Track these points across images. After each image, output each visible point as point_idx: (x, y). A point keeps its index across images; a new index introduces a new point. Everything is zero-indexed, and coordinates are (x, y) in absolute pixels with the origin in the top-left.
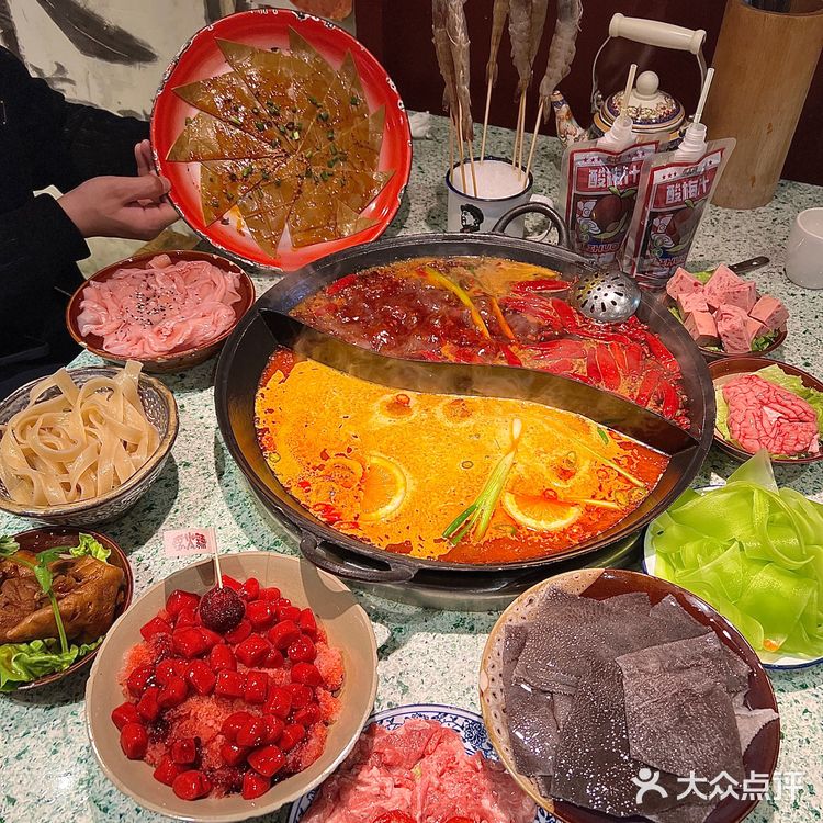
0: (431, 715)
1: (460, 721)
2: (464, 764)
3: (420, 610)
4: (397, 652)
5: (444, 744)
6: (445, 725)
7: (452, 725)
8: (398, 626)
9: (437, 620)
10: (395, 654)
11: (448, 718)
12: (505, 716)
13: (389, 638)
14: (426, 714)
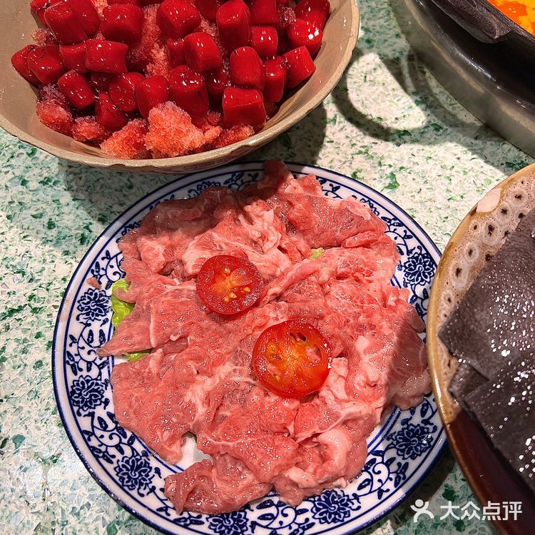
0: (383, 213)
1: (412, 243)
2: (378, 288)
3: (478, 124)
4: (416, 147)
5: (372, 253)
6: (392, 236)
7: (400, 241)
8: (440, 123)
9: (490, 146)
10: (412, 146)
11: (401, 230)
12: (484, 263)
13: (419, 129)
14: (379, 209)
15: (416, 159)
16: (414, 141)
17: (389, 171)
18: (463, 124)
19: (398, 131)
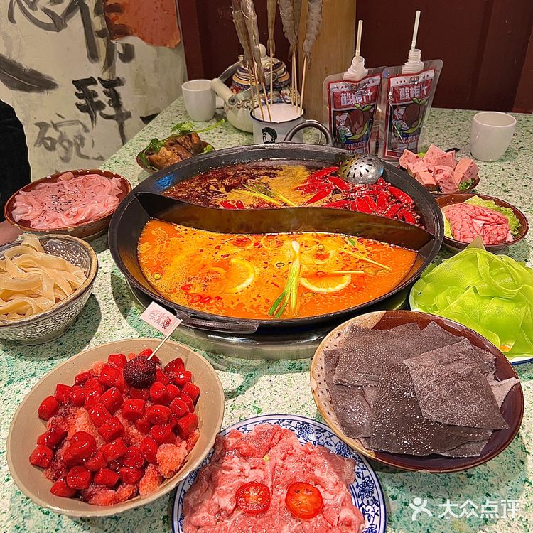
0: (273, 422)
1: (294, 423)
2: (300, 450)
5: (285, 439)
7: (288, 427)
8: (250, 373)
9: (276, 366)
10: (249, 390)
11: (285, 422)
12: (332, 405)
13: (244, 381)
14: (269, 422)
15: (256, 394)
16: (248, 387)
17: (251, 407)
18: (258, 367)
19: (238, 389)
